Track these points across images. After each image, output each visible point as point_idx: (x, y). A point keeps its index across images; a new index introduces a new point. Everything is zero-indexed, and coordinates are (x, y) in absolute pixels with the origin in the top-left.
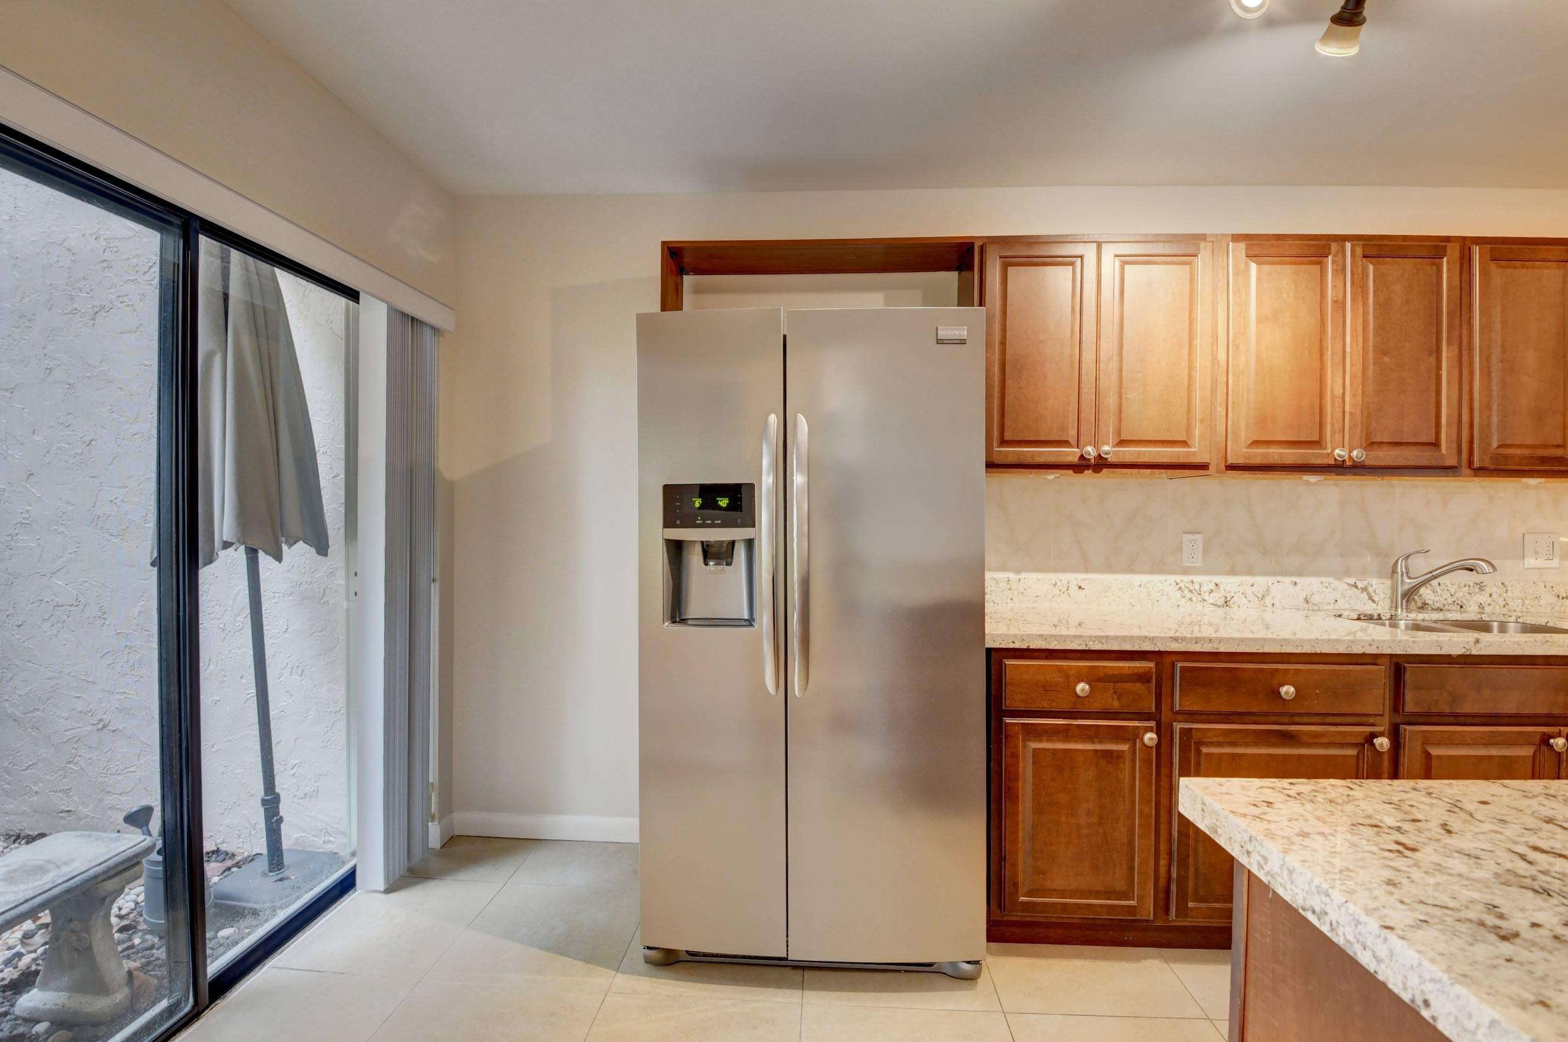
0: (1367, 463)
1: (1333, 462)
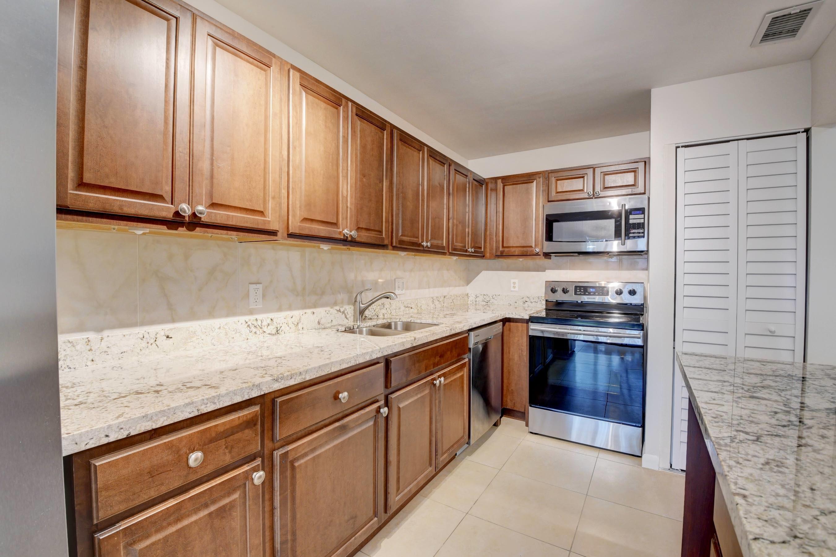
0: (358, 239)
1: (342, 237)
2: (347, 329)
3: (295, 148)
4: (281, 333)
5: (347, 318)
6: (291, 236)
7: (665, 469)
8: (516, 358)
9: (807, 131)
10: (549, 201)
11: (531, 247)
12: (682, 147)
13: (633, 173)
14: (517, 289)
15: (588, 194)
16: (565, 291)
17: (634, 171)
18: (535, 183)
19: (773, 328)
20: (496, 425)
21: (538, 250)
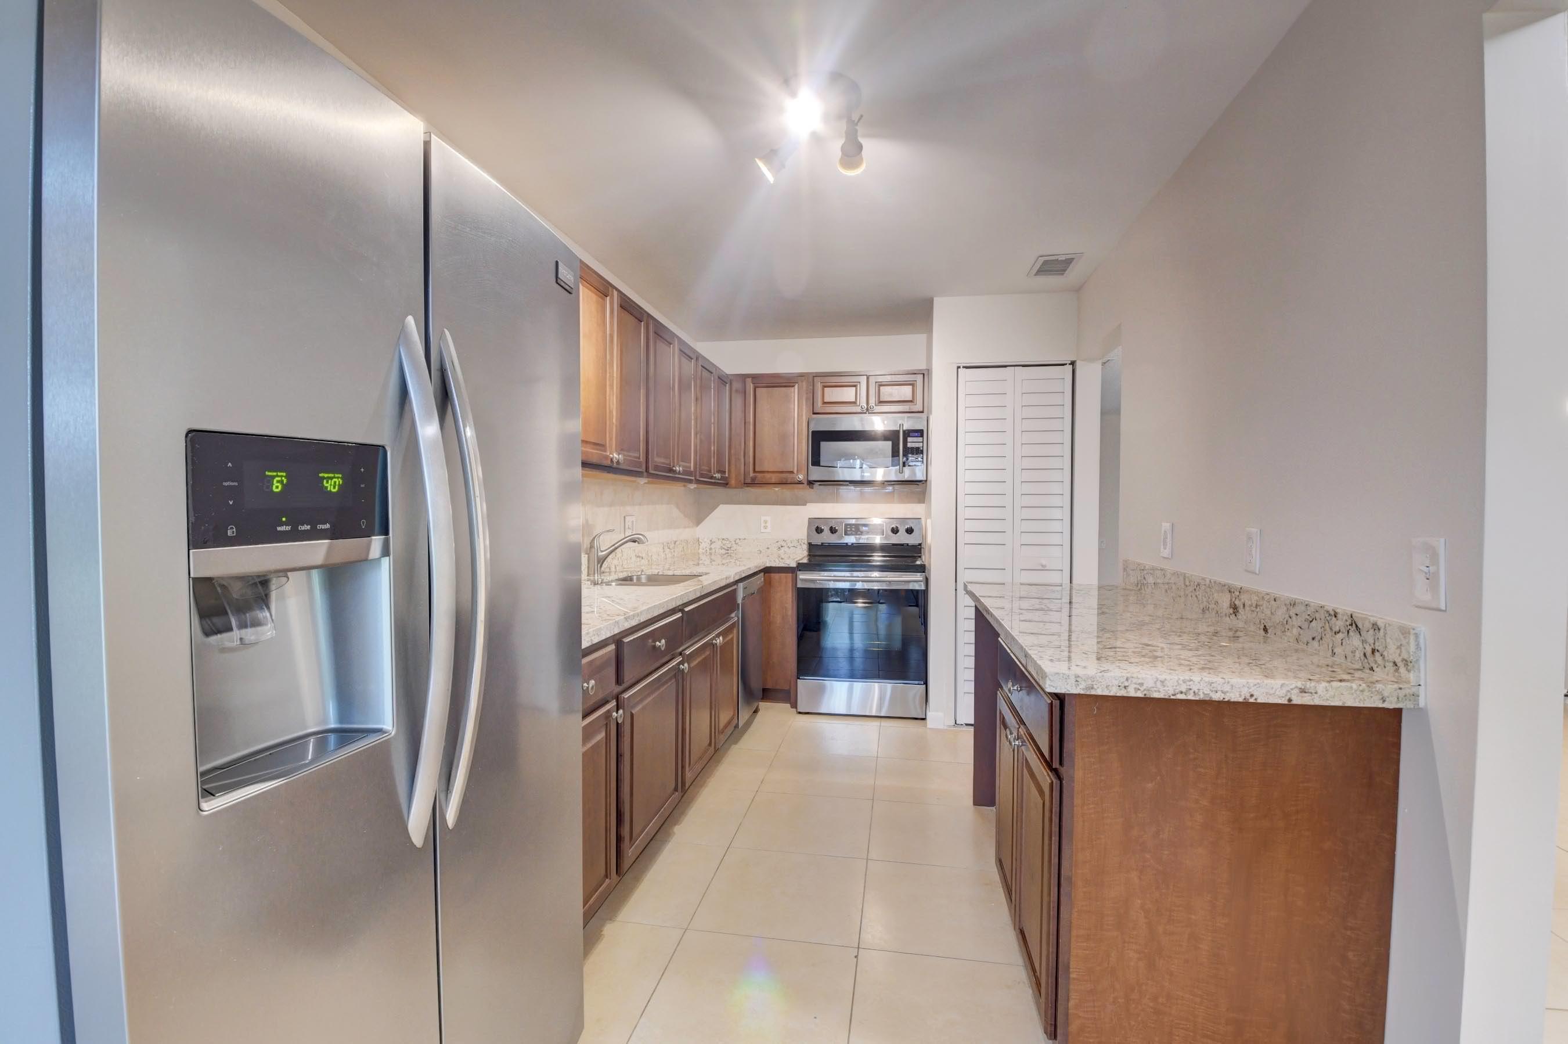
0: (622, 466)
1: (609, 463)
7: (950, 726)
8: (778, 620)
9: (1073, 363)
10: (814, 413)
11: (792, 472)
12: (964, 367)
13: (911, 387)
14: (768, 530)
15: (861, 407)
16: (833, 530)
17: (913, 384)
18: (796, 386)
19: (1044, 563)
20: (756, 711)
21: (801, 477)
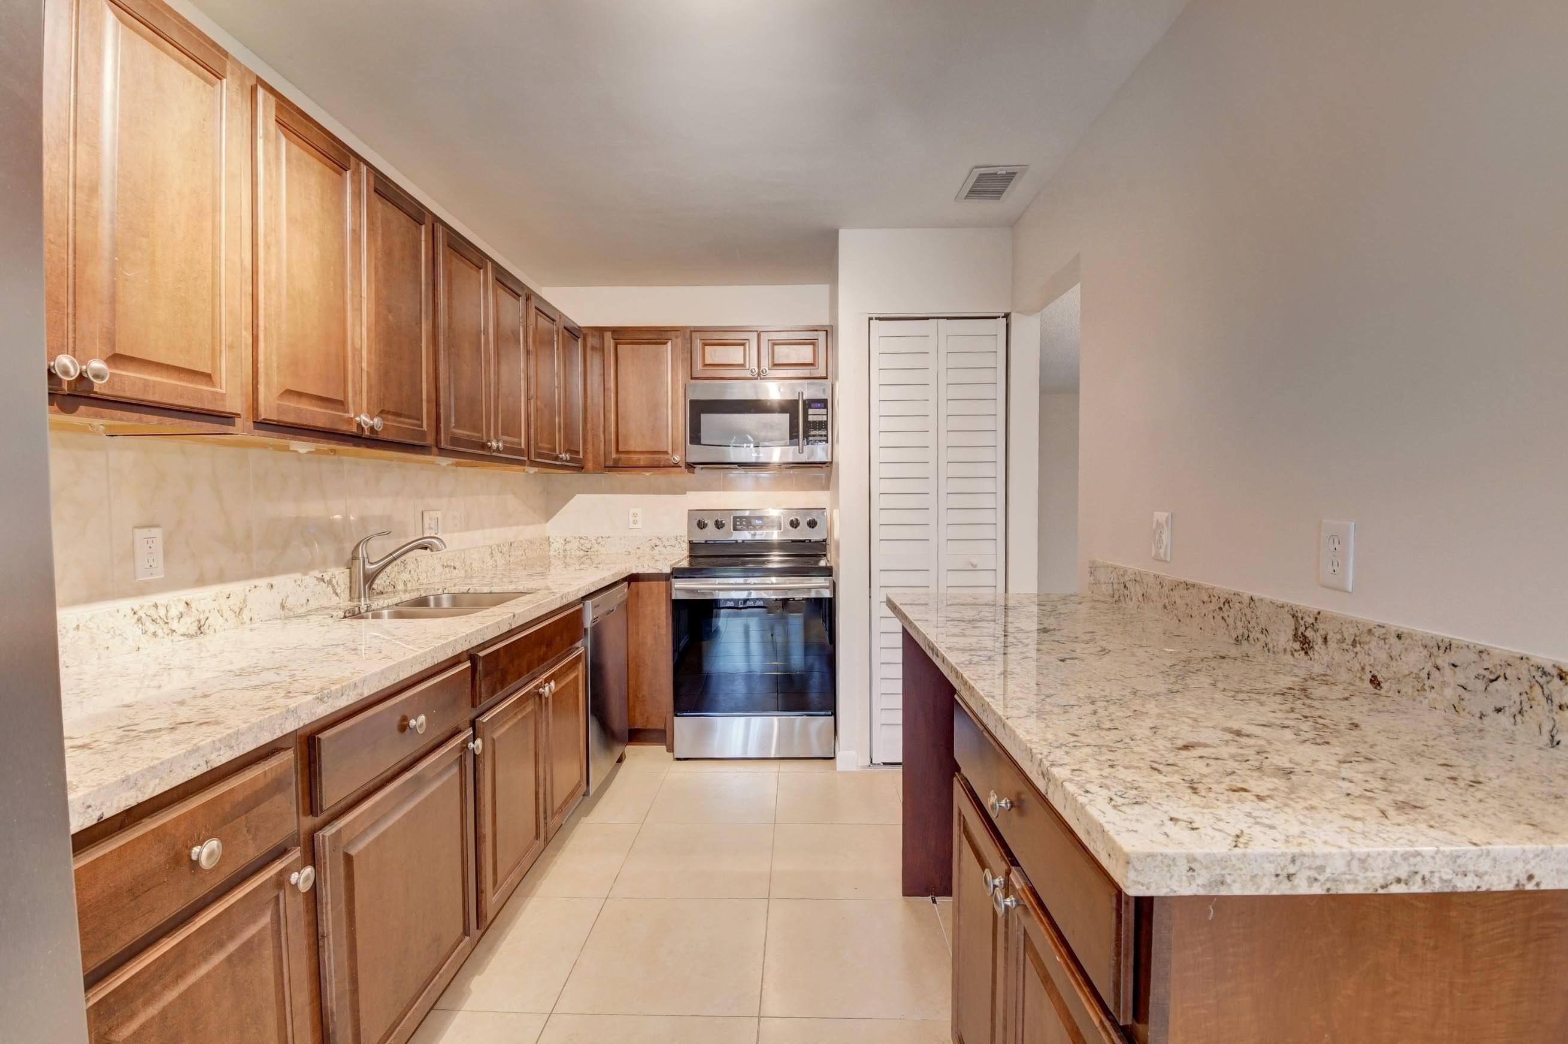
0: (382, 436)
1: (355, 430)
2: (347, 615)
3: (269, 247)
4: (207, 631)
5: (337, 594)
6: (262, 425)
7: (864, 767)
8: (649, 640)
9: (1007, 316)
10: (692, 378)
11: (666, 453)
12: (876, 319)
13: (811, 346)
14: (639, 525)
15: (751, 371)
16: (719, 525)
17: (813, 343)
18: (669, 344)
19: (975, 561)
20: (620, 760)
21: (677, 458)
